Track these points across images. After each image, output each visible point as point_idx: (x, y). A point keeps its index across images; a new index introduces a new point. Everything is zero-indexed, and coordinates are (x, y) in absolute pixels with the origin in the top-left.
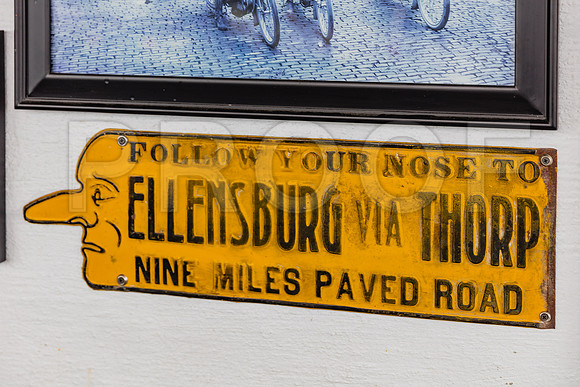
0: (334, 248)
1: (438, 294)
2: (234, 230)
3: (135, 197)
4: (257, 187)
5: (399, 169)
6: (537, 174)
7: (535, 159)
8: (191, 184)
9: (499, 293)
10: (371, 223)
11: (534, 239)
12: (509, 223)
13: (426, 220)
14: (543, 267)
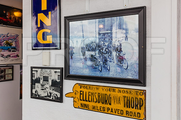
0: (110, 104)
1: (127, 113)
2: (95, 100)
3: (81, 94)
4: (99, 93)
5: (120, 92)
6: (143, 94)
7: (142, 91)
8: (89, 92)
9: (136, 114)
10: (116, 100)
11: (142, 105)
12: (138, 102)
13: (125, 100)
14: (144, 110)
